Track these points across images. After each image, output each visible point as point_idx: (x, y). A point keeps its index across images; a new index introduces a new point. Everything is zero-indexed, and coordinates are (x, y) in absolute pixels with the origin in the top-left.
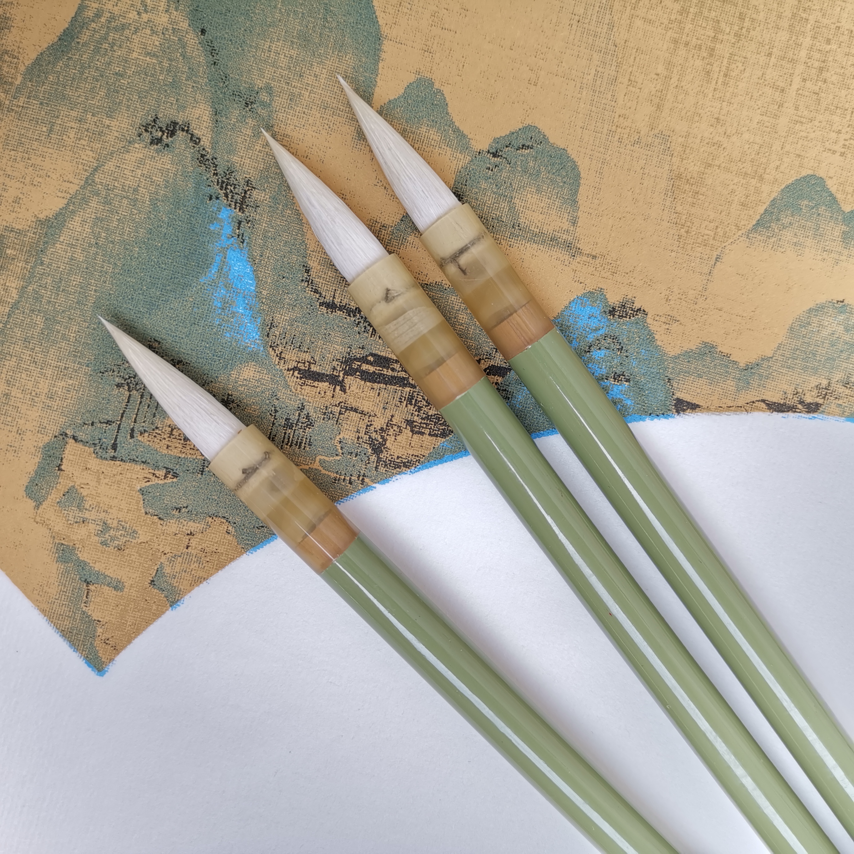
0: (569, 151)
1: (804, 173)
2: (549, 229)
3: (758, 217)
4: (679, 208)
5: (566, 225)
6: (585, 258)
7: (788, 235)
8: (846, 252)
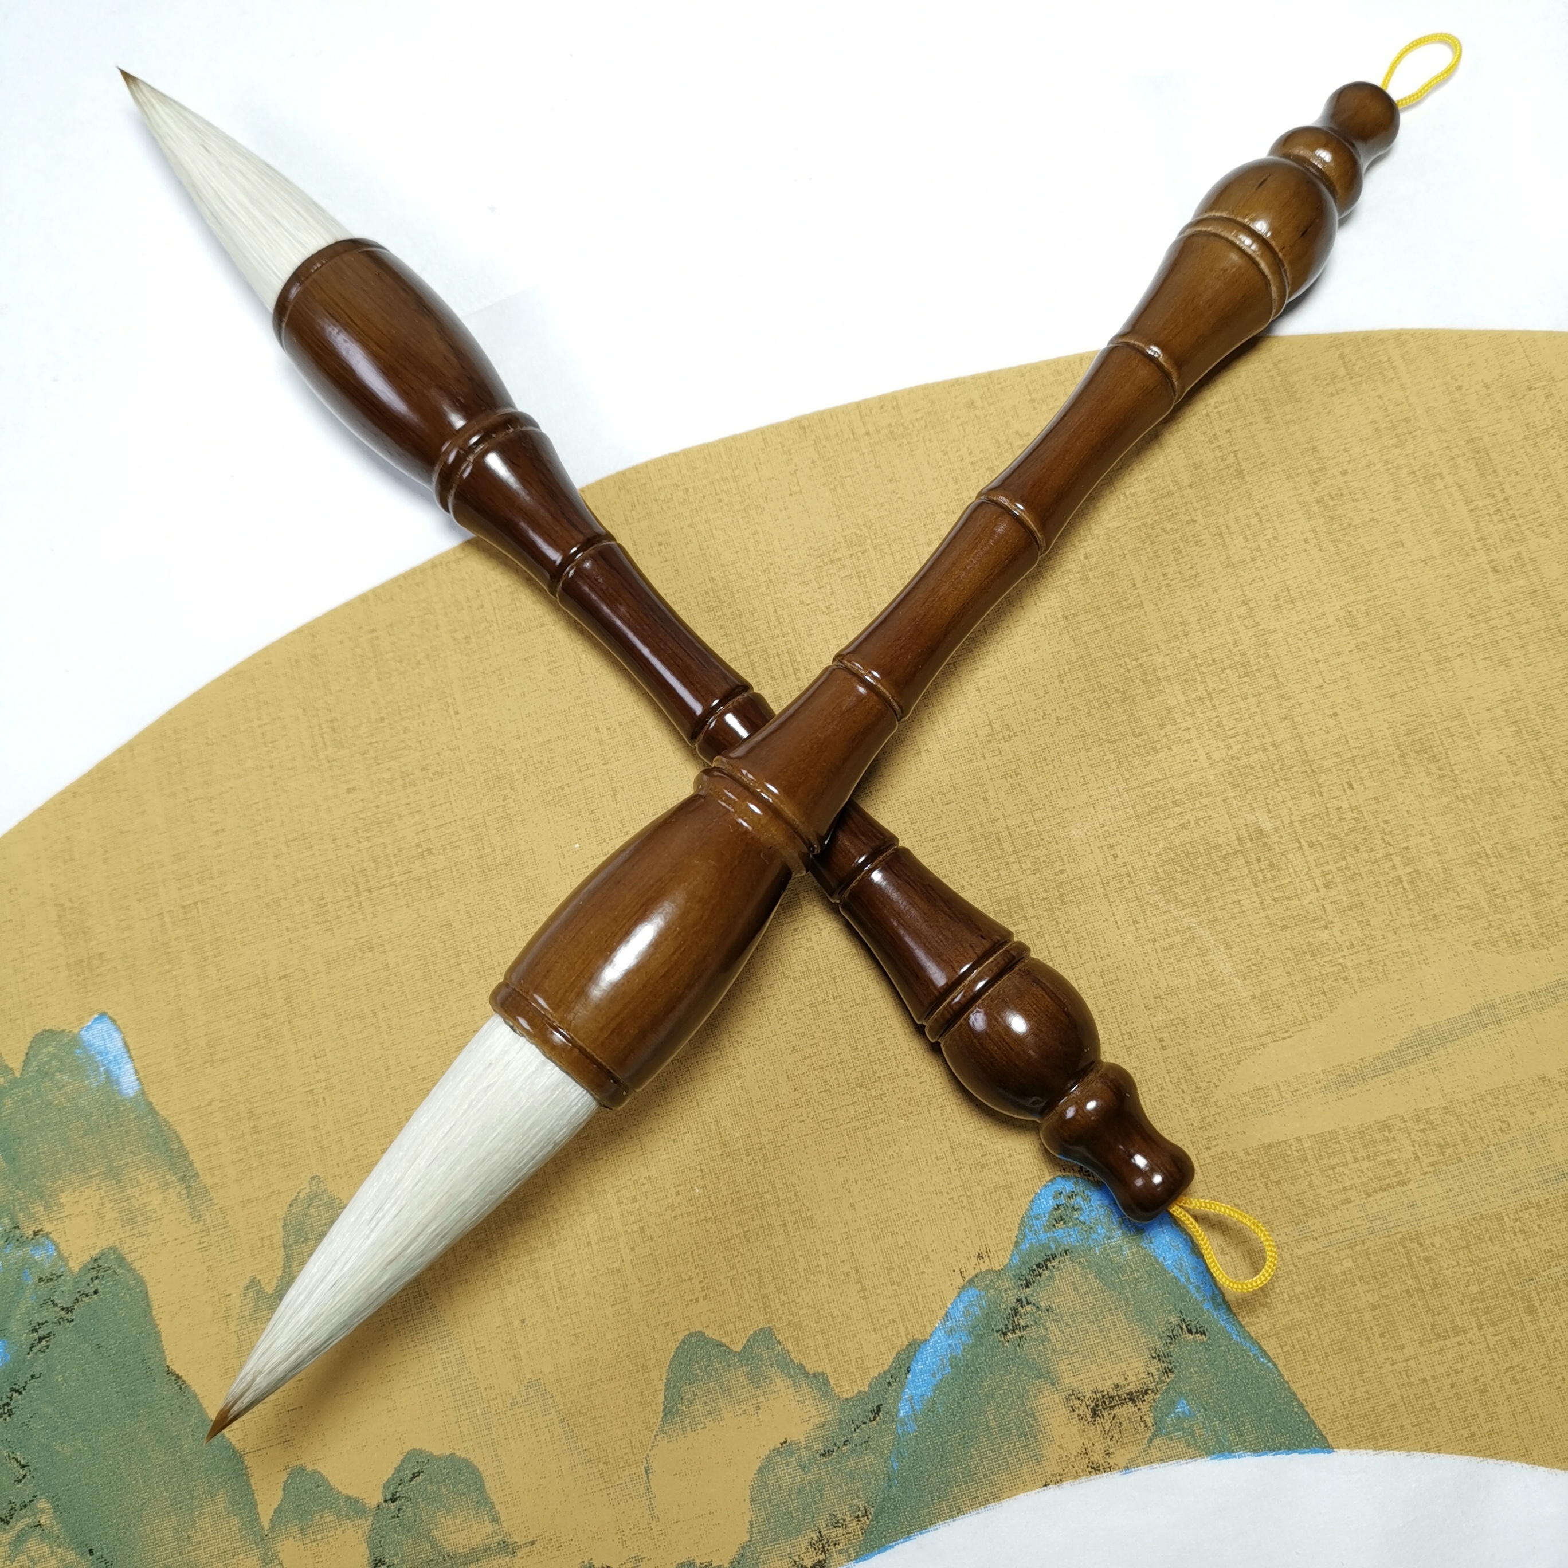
0: (457, 1453)
1: (681, 1337)
2: (476, 1541)
3: (662, 1407)
4: (586, 1445)
5: (490, 1528)
6: (524, 1550)
7: (698, 1408)
8: (759, 1392)
